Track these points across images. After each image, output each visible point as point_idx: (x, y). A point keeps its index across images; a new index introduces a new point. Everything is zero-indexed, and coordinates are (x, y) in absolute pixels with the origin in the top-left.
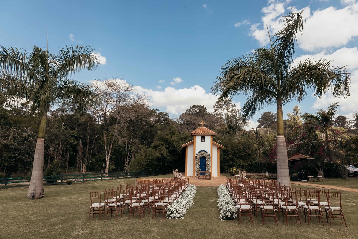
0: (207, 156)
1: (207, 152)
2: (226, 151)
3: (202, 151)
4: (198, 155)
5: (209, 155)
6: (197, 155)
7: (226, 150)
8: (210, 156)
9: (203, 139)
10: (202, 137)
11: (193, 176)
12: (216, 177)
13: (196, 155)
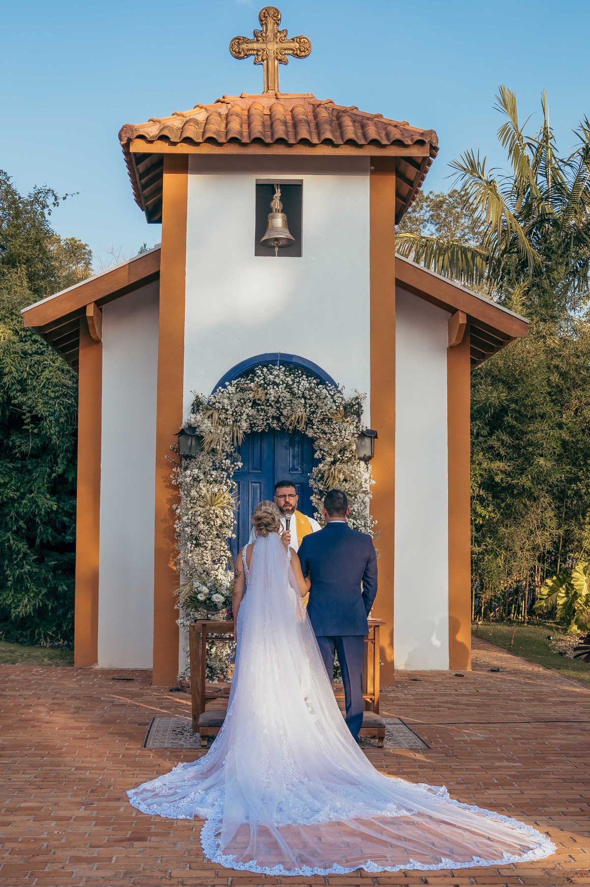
0: (326, 420)
1: (321, 378)
2: (509, 419)
3: (268, 361)
4: (211, 406)
5: (352, 409)
6: (197, 406)
7: (504, 410)
8: (366, 422)
9: (278, 221)
10: (264, 192)
11: (147, 663)
12: (440, 673)
13: (188, 417)
